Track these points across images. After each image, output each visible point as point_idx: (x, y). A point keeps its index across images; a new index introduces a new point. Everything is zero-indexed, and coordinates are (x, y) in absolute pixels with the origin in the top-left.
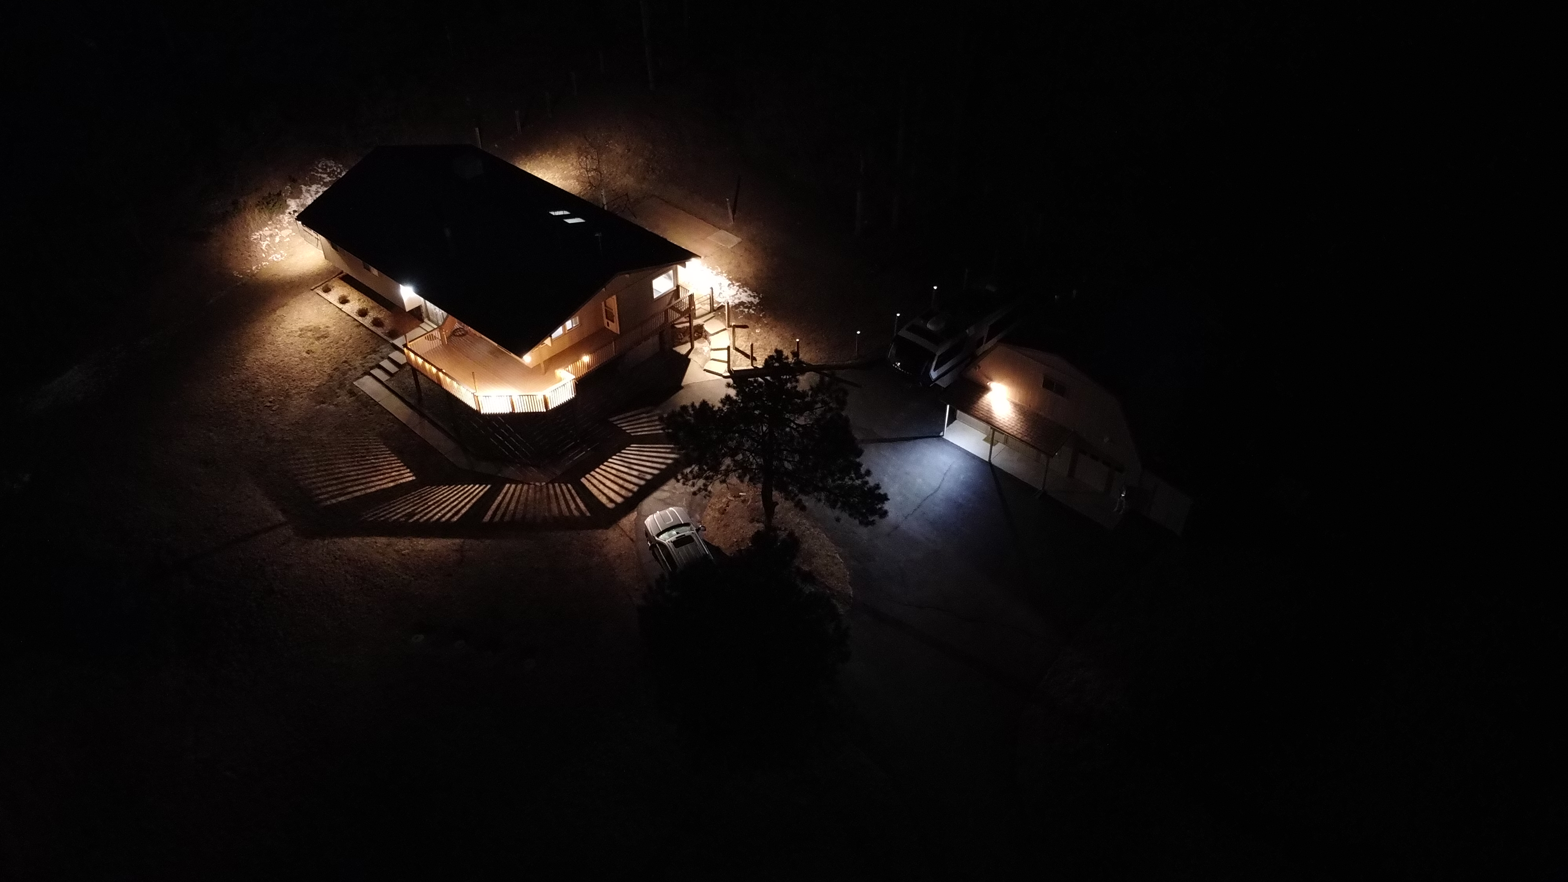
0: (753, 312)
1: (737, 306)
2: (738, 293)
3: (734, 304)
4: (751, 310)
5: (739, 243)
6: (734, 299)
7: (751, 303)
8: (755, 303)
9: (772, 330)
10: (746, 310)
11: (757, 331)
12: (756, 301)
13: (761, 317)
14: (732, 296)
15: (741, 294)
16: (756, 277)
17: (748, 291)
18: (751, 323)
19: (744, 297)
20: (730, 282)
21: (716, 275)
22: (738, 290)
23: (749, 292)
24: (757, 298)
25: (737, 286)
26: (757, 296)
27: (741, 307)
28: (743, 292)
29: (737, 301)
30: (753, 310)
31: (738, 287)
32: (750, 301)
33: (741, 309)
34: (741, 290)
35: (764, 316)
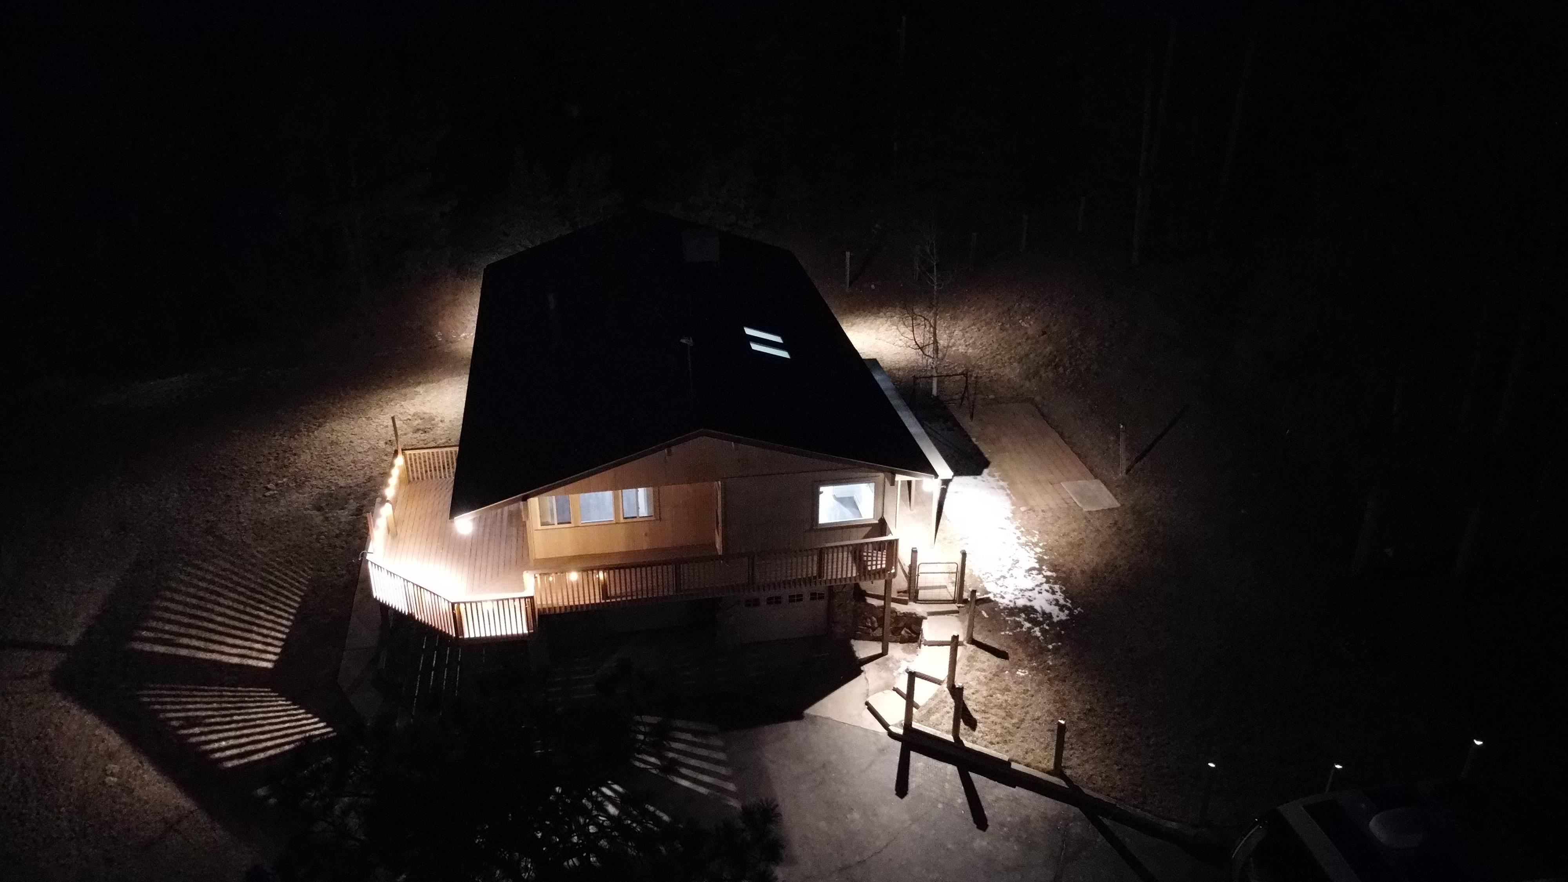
0: (1038, 634)
1: (1014, 611)
2: (1037, 589)
3: (1012, 605)
4: (1037, 629)
5: (1111, 510)
6: (1020, 596)
7: (1050, 616)
8: (1055, 619)
9: (1051, 684)
10: (1027, 625)
11: (1020, 673)
12: (1059, 615)
13: (1049, 650)
14: (1021, 590)
15: (1040, 593)
16: (1094, 575)
17: (1059, 593)
18: (1018, 653)
19: (1042, 602)
20: (1037, 566)
21: (1021, 545)
22: (1042, 584)
23: (1059, 596)
24: (1067, 612)
25: (1044, 577)
26: (1068, 608)
27: (1023, 615)
28: (1047, 591)
29: (1021, 603)
30: (1043, 631)
31: (1044, 580)
32: (1047, 611)
33: (1018, 619)
34: (1046, 586)
35: (1056, 650)
